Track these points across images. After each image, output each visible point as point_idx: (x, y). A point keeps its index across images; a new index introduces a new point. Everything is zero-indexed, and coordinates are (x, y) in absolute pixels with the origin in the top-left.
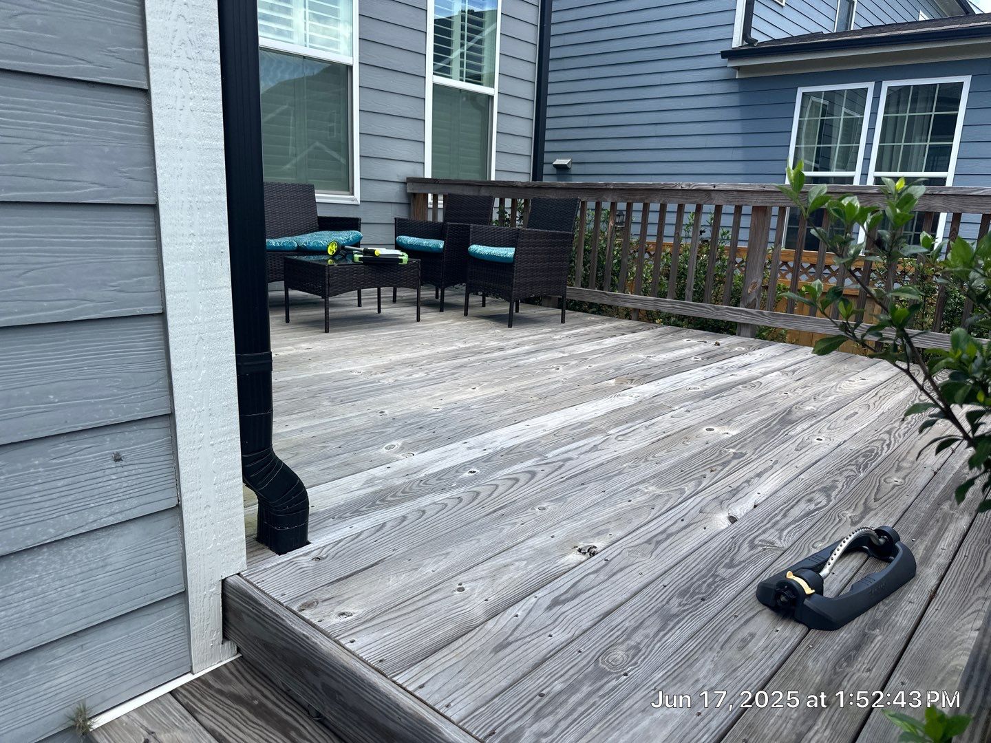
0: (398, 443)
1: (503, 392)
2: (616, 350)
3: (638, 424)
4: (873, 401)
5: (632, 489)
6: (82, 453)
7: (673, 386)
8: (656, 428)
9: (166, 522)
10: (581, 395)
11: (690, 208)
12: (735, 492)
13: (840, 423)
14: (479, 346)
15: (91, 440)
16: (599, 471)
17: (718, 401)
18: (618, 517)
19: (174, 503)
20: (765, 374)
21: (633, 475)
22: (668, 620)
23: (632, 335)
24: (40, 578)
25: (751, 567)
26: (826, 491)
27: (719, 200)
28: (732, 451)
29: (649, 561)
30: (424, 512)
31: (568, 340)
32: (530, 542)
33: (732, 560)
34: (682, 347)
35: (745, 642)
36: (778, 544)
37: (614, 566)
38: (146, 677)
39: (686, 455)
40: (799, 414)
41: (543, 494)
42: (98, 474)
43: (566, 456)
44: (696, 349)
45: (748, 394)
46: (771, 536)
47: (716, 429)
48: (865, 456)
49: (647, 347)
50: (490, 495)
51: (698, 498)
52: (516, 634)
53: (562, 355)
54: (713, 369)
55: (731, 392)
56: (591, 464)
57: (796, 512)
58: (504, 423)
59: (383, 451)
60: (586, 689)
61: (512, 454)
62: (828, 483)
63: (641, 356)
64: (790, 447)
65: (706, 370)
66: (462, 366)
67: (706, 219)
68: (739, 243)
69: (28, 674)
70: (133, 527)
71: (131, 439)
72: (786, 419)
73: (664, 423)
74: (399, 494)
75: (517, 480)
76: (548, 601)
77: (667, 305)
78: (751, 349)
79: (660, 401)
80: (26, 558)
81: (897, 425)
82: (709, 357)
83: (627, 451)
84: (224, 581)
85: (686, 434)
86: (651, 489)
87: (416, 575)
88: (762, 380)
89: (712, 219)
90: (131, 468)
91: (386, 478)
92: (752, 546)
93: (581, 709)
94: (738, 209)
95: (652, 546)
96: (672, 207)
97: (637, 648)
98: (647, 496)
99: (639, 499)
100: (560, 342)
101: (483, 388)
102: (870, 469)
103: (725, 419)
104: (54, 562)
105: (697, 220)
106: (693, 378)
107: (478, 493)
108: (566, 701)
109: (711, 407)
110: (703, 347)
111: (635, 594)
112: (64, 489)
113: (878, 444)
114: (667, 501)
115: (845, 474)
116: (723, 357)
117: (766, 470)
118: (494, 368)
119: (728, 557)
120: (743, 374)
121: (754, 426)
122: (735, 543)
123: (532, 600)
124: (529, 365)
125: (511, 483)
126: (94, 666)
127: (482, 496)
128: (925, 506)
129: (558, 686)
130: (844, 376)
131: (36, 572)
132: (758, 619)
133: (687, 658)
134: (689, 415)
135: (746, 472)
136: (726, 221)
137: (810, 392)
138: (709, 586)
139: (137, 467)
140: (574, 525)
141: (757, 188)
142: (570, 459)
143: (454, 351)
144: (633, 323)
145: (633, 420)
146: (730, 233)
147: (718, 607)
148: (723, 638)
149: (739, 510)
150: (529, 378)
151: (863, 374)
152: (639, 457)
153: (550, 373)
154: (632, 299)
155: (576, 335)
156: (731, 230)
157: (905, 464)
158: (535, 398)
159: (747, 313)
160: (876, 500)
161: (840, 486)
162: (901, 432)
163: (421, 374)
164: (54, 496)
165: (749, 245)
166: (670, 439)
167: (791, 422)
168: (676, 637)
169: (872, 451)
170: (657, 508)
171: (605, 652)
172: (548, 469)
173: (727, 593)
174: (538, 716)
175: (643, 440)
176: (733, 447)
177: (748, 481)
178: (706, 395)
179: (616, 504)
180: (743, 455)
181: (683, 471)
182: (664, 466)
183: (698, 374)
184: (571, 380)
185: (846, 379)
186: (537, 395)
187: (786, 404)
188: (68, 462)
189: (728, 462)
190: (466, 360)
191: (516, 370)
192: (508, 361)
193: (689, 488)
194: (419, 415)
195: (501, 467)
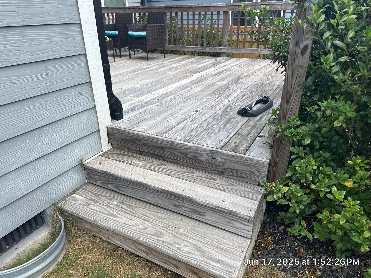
0: (132, 95)
1: (156, 80)
2: (185, 65)
3: (199, 84)
4: (263, 71)
5: (202, 98)
6: (73, 92)
7: (206, 73)
8: (204, 84)
9: (92, 111)
10: (180, 78)
11: (203, 13)
12: (228, 96)
13: (254, 77)
14: (140, 68)
15: (74, 89)
16: (192, 95)
17: (220, 76)
18: (201, 104)
19: (93, 106)
20: (232, 67)
21: (202, 95)
22: (218, 120)
23: (189, 60)
24: (69, 125)
25: (235, 109)
26: (252, 93)
27: (212, 9)
28: (226, 87)
29: (211, 111)
30: (150, 109)
31: (169, 63)
32: (181, 111)
33: (231, 108)
34: (205, 62)
35: (236, 121)
36: (241, 104)
37: (203, 113)
38: (93, 152)
39: (214, 89)
40: (243, 76)
41: (180, 102)
42: (77, 98)
43: (182, 93)
44: (210, 62)
45: (228, 73)
46: (239, 103)
47: (221, 83)
48: (261, 84)
49: (195, 63)
50: (166, 104)
51: (220, 98)
52: (185, 127)
53: (169, 68)
54: (217, 67)
55: (223, 73)
56: (190, 94)
57: (245, 98)
58: (160, 88)
59: (129, 97)
60: (204, 132)
61: (167, 95)
62: (252, 91)
63: (194, 66)
64: (241, 84)
65: (215, 68)
66: (138, 74)
67: (208, 17)
68: (220, 25)
69: (69, 150)
70: (86, 112)
71: (82, 88)
72: (239, 78)
73: (206, 83)
74: (140, 106)
75: (171, 100)
76: (190, 121)
77: (199, 49)
78: (226, 60)
79: (203, 77)
80: (65, 120)
81: (269, 76)
82: (214, 64)
83: (198, 90)
84: (107, 127)
85: (213, 85)
86: (207, 98)
87: (156, 120)
88: (231, 69)
89: (210, 17)
90: (83, 96)
91: (134, 103)
92: (235, 105)
93: (204, 135)
94: (219, 12)
95: (211, 108)
96: (197, 13)
97: (213, 125)
98: (207, 99)
99: (205, 100)
100: (167, 64)
101: (149, 79)
102: (262, 87)
103: (223, 80)
104: (71, 121)
105: (205, 17)
106: (211, 70)
107: (162, 104)
108: (201, 134)
109: (218, 77)
110: (211, 62)
111: (210, 117)
112: (71, 102)
113: (264, 81)
114: (212, 100)
115: (256, 89)
116: (218, 64)
117: (236, 90)
118: (149, 74)
119: (230, 108)
120: (225, 68)
121: (231, 81)
122: (230, 105)
123: (186, 121)
124: (160, 72)
125: (170, 101)
126: (82, 149)
127: (163, 104)
128: (276, 93)
129: (198, 133)
130: (254, 65)
131: (68, 124)
132: (238, 117)
133: (224, 125)
134: (213, 80)
135: (231, 91)
136: (215, 17)
137: (245, 70)
138: (226, 113)
139: (85, 96)
140: (190, 107)
141: (224, 5)
142: (184, 94)
143: (133, 70)
144: (188, 56)
145: (197, 83)
146: (217, 21)
147: (229, 117)
148: (231, 121)
149: (230, 99)
150: (162, 75)
151: (260, 64)
152: (202, 91)
153: (168, 73)
154: (187, 48)
155: (171, 62)
156: (217, 20)
157: (271, 85)
158: (166, 81)
159: (224, 49)
160: (264, 93)
161: (255, 91)
162: (270, 77)
163: (126, 78)
164: (69, 104)
165: (223, 25)
166: (209, 86)
167: (241, 78)
168: (221, 122)
169: (263, 83)
170: (210, 101)
171: (206, 127)
172: (178, 97)
173: (231, 114)
174: (196, 137)
175: (202, 87)
176: (227, 86)
177: (231, 93)
178: (216, 74)
179: (199, 102)
180: (229, 88)
181: (214, 93)
182: (209, 93)
183: (212, 69)
184: (175, 75)
185: (255, 66)
186: (167, 80)
187: (239, 74)
188: (71, 95)
189: (226, 90)
190: (139, 72)
191: (156, 74)
192: (152, 71)
193: (217, 96)
194: (133, 88)
195: (165, 98)
